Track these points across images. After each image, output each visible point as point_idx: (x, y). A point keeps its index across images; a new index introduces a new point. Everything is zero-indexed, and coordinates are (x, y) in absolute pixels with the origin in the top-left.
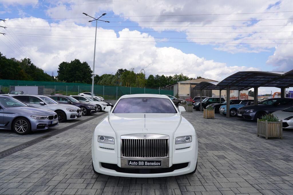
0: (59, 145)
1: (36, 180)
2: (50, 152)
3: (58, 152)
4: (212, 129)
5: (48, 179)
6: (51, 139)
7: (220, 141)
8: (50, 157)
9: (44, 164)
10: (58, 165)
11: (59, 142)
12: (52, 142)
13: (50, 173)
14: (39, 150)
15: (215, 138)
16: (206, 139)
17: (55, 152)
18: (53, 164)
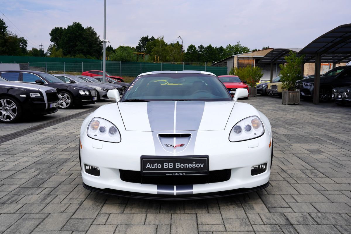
0: (58, 138)
1: (23, 181)
2: (43, 146)
3: (56, 146)
4: (293, 117)
5: (42, 179)
6: (45, 131)
7: (308, 131)
8: (44, 153)
9: (35, 161)
10: (58, 162)
11: (58, 135)
12: (46, 135)
13: (46, 172)
14: (27, 144)
15: (299, 128)
16: (286, 129)
17: (52, 146)
18: (49, 160)
